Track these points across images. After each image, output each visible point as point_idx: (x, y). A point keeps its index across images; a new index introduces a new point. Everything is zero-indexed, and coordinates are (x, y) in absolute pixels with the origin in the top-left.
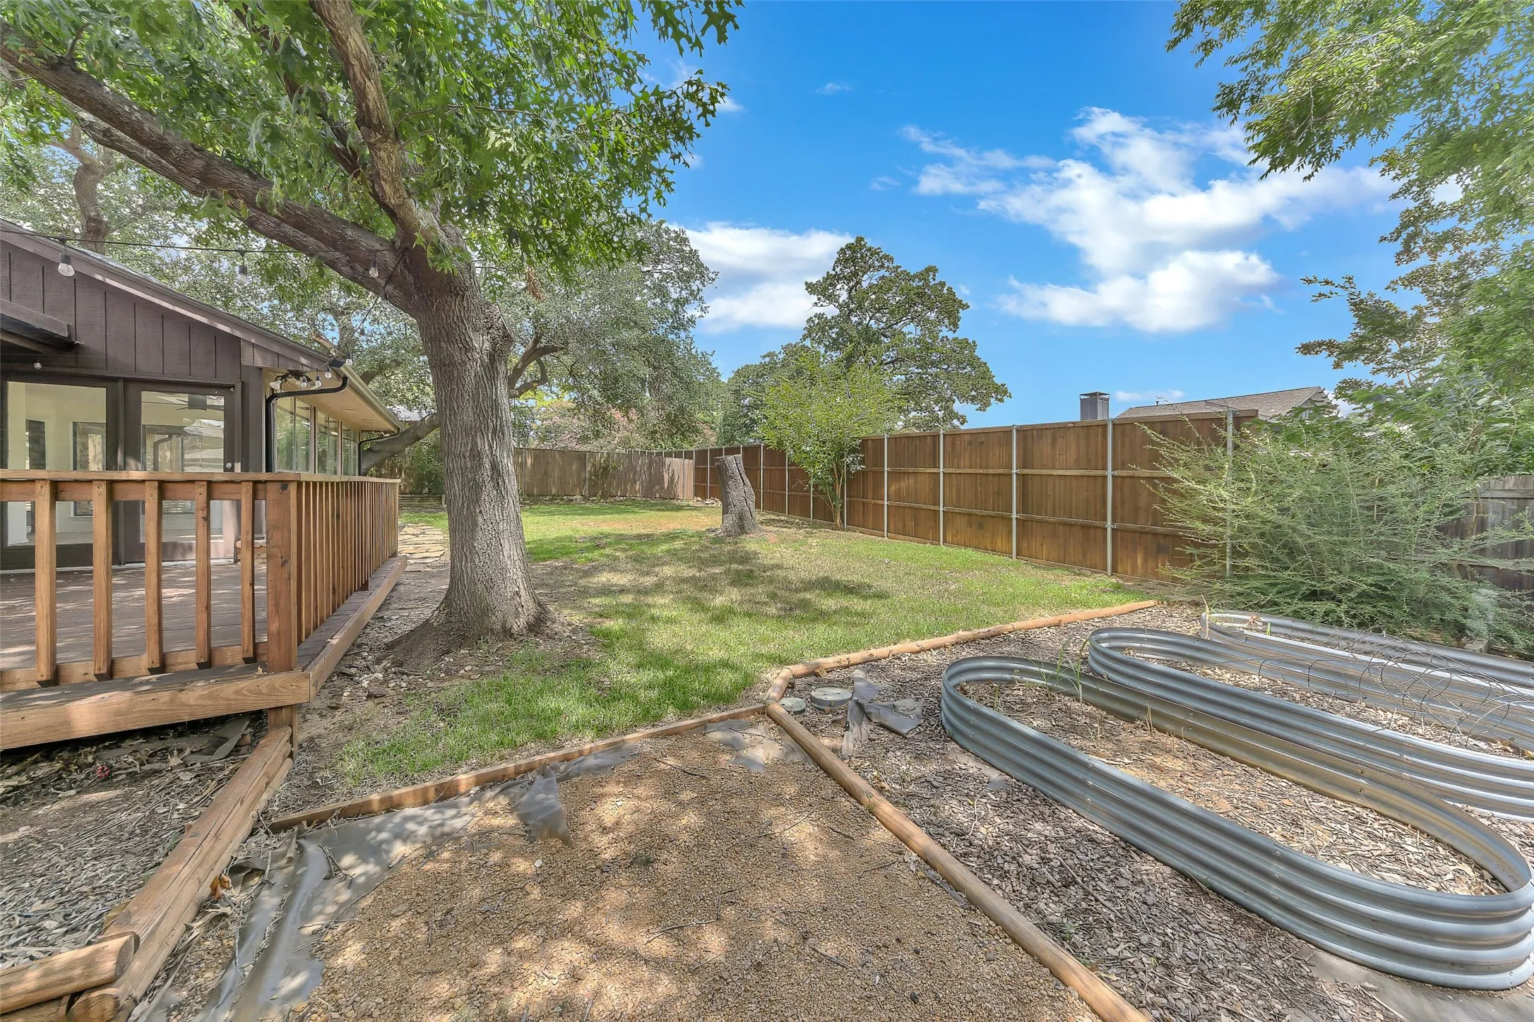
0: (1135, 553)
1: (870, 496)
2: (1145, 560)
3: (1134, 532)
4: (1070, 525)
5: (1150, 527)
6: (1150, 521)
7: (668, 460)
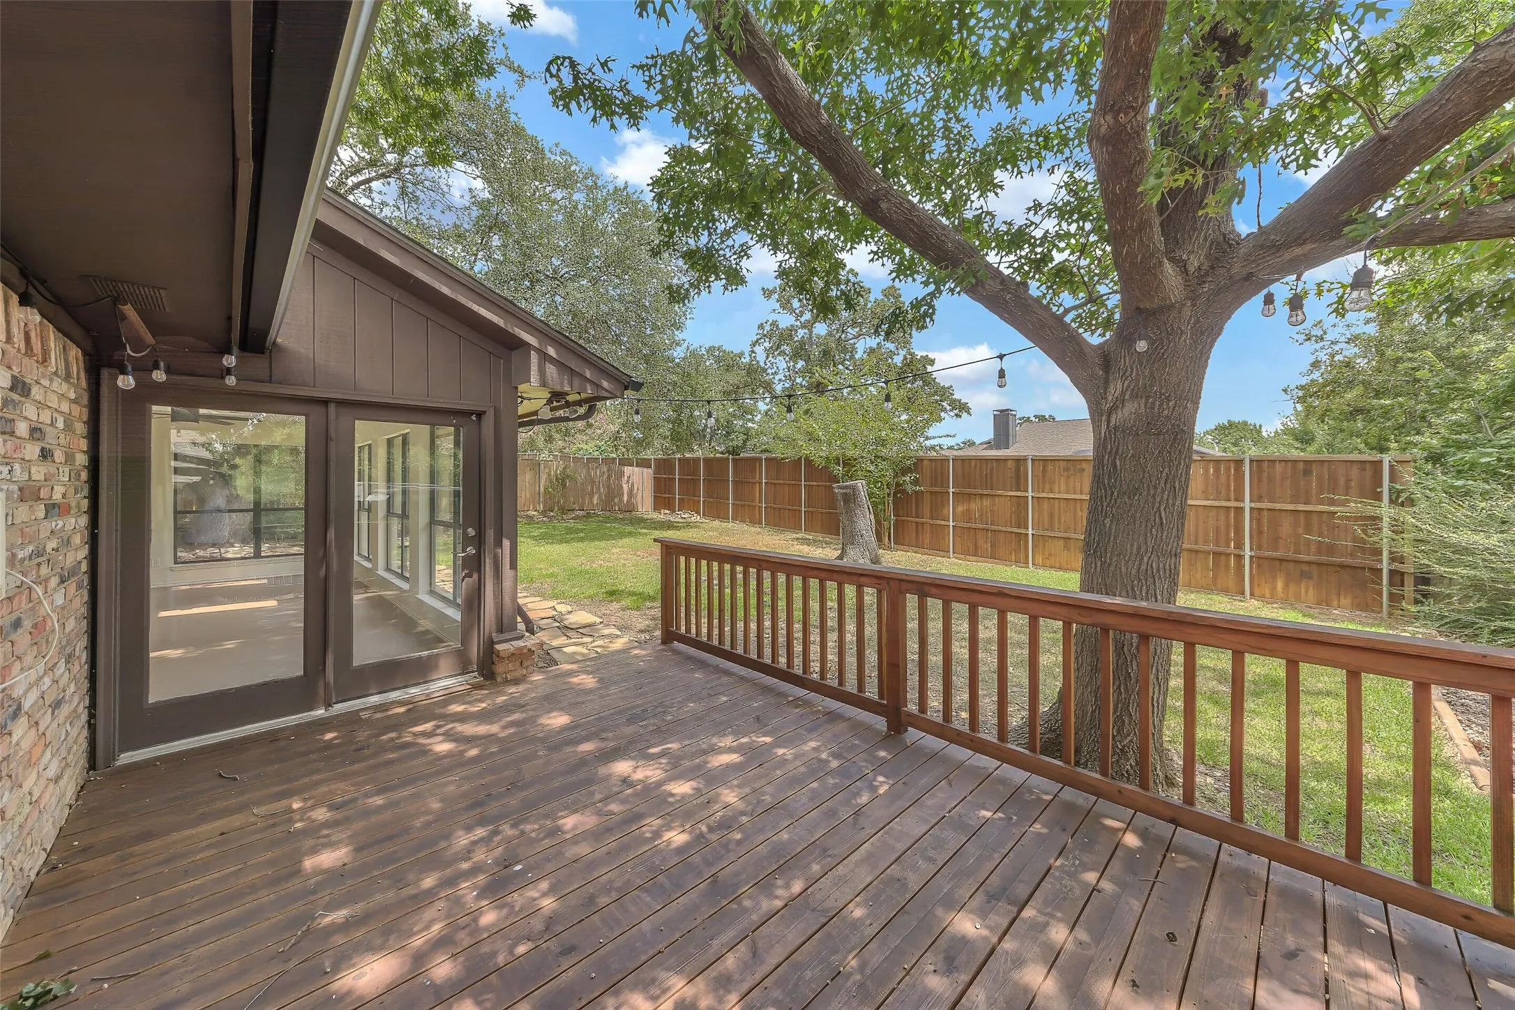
0: (1274, 578)
1: (927, 512)
2: (1287, 585)
3: (1273, 559)
4: (1197, 552)
5: (1291, 555)
6: (1292, 550)
7: (628, 470)
